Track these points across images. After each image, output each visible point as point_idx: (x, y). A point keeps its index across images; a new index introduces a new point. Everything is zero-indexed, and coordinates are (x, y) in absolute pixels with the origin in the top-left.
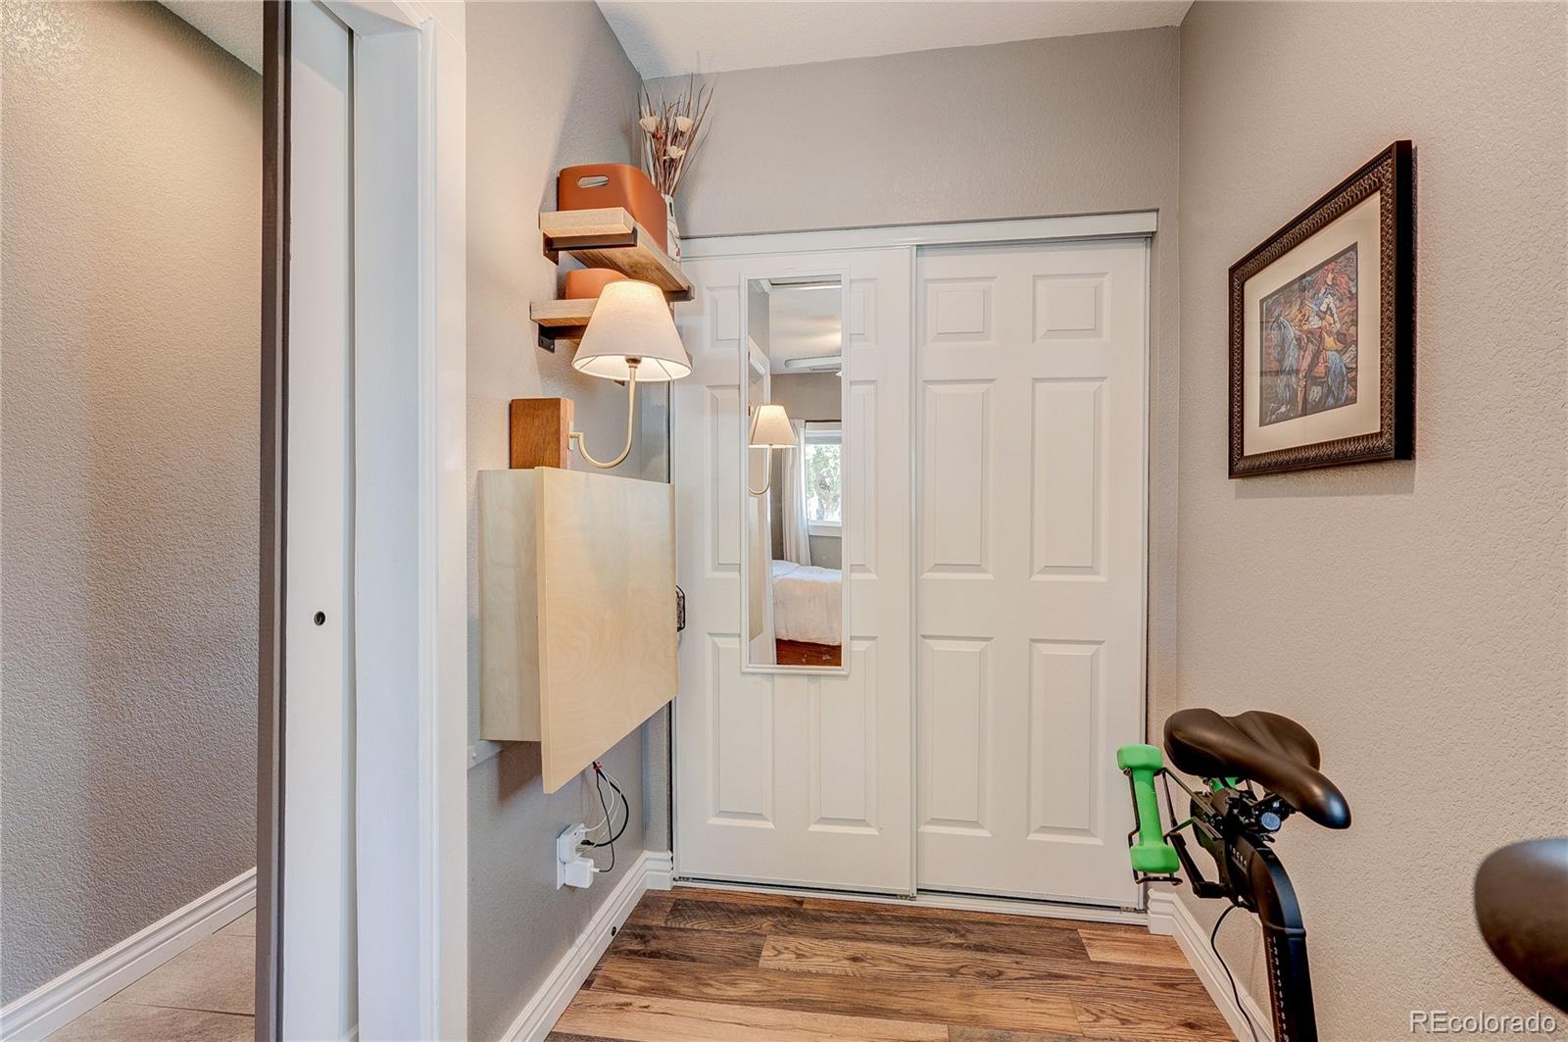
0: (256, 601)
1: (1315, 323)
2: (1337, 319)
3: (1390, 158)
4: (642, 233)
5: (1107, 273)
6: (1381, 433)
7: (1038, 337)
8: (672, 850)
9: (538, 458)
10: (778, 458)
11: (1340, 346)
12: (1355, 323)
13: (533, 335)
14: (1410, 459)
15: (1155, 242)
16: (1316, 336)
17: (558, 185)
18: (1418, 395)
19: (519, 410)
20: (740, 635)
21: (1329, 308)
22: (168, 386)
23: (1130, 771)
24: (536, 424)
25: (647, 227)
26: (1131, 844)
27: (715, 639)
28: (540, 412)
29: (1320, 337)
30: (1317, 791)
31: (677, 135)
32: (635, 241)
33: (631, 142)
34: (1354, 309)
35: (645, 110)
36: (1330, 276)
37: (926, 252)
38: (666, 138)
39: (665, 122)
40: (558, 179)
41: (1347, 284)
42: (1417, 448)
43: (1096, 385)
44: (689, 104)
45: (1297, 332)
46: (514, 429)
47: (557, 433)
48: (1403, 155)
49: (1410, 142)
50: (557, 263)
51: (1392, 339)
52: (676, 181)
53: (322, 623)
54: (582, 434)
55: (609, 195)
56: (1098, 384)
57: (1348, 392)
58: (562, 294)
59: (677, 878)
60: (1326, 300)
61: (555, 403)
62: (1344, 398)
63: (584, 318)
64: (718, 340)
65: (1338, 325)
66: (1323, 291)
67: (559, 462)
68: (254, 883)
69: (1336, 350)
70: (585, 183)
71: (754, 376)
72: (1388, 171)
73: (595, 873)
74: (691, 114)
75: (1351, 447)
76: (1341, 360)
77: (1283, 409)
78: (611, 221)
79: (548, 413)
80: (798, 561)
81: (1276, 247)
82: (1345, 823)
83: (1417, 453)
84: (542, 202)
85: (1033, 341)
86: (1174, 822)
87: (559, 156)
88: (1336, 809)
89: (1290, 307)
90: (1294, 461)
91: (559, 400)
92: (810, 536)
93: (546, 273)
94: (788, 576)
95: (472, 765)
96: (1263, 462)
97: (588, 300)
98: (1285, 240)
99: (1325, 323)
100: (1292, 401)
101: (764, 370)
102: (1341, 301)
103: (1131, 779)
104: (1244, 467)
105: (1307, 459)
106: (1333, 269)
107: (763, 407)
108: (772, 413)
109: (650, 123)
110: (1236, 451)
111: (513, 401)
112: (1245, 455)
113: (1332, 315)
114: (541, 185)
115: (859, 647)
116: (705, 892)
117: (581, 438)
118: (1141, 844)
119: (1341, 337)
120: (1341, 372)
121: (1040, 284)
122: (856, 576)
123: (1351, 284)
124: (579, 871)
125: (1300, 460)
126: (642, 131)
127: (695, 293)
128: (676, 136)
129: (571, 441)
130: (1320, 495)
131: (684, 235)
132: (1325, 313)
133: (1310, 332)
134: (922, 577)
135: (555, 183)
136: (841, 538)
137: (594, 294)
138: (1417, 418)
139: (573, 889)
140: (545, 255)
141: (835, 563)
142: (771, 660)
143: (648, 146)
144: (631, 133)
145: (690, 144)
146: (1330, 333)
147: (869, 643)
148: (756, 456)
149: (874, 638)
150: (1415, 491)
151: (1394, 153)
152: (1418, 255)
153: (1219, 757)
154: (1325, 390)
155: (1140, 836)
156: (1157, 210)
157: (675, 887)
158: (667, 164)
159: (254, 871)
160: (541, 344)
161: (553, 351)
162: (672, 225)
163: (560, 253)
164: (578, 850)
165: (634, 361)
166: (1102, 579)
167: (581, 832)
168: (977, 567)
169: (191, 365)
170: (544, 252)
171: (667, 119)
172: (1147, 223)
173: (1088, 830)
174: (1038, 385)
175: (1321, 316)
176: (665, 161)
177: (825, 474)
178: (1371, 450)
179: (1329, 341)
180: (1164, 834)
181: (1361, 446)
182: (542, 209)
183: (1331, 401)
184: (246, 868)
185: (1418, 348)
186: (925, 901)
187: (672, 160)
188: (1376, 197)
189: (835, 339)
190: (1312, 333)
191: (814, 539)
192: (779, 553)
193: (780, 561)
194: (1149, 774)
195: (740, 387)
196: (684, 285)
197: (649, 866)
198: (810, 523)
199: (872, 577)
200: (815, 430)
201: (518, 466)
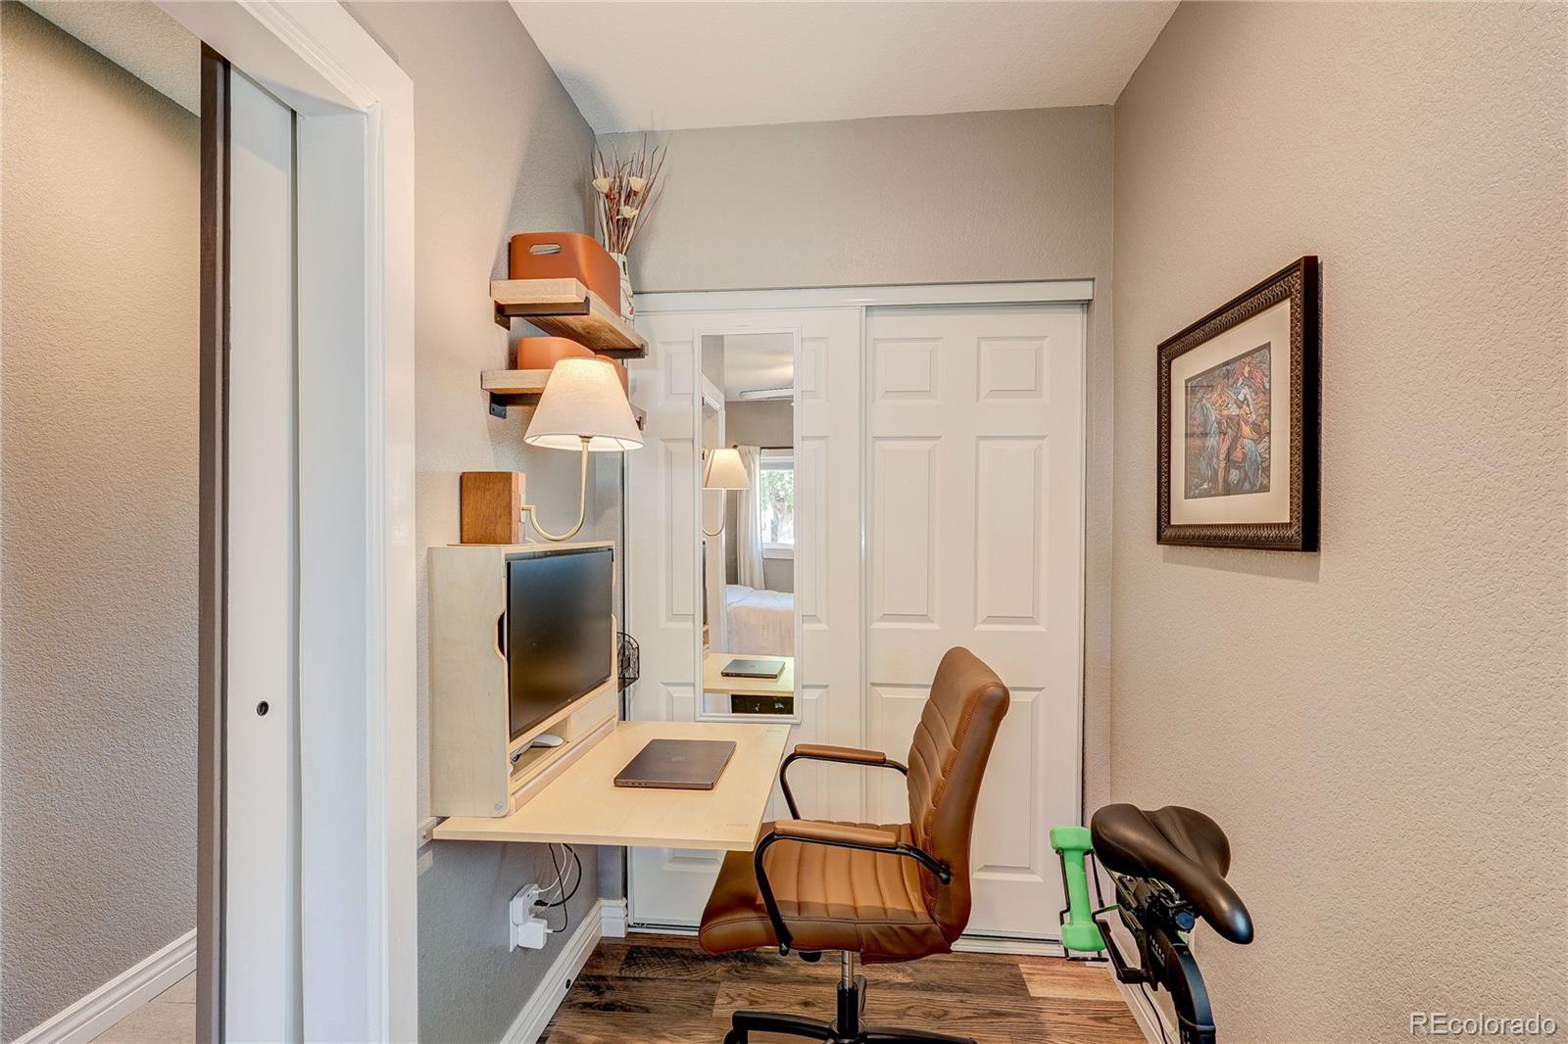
0: (195, 658)
1: (1234, 410)
2: (1252, 410)
3: (1299, 270)
4: (594, 298)
5: (1046, 337)
6: (1291, 523)
7: (982, 396)
8: (626, 896)
9: (488, 531)
10: (733, 496)
11: (1256, 436)
12: (1269, 416)
13: (484, 403)
14: (1316, 551)
15: (1091, 307)
16: (1235, 422)
17: (509, 251)
18: (1322, 492)
19: (468, 483)
20: (694, 683)
21: (1245, 399)
22: (99, 441)
23: (1060, 851)
24: (488, 497)
25: (599, 292)
26: (1062, 922)
27: (670, 688)
28: (491, 485)
29: (1238, 424)
30: (1224, 905)
31: (631, 194)
32: (588, 309)
33: (584, 199)
34: (1267, 403)
35: (599, 171)
36: (1247, 369)
37: (876, 312)
38: (620, 197)
39: (618, 180)
40: (510, 244)
41: (1262, 379)
42: (1322, 541)
43: (1036, 443)
44: (643, 162)
45: (1218, 416)
46: (465, 502)
47: (509, 506)
48: (1310, 268)
49: (1316, 258)
50: (509, 329)
51: (1300, 438)
52: (629, 240)
53: (264, 713)
54: (533, 506)
55: (560, 264)
56: (1039, 442)
57: (1261, 479)
58: (514, 363)
59: (632, 924)
60: (1243, 391)
61: (506, 478)
62: (1258, 484)
63: (538, 389)
64: (672, 394)
65: (1254, 417)
66: (1241, 381)
67: (510, 538)
68: (194, 945)
69: (1252, 440)
70: (537, 250)
71: (708, 411)
72: (1297, 282)
73: (548, 934)
74: (644, 175)
75: (1265, 533)
76: (1257, 450)
77: (1205, 486)
78: (563, 290)
79: (500, 486)
80: (752, 585)
81: (1198, 333)
82: (1247, 939)
83: (1322, 546)
84: (494, 269)
85: (978, 401)
86: (1101, 903)
87: (510, 221)
88: (1240, 924)
89: (1212, 391)
90: (1215, 537)
91: (511, 473)
92: (764, 560)
93: (499, 339)
94: (740, 604)
95: (422, 845)
96: (1188, 533)
97: (543, 371)
98: (1207, 328)
99: (1242, 412)
100: (1214, 479)
101: (718, 404)
102: (1256, 394)
103: (1062, 859)
104: (1170, 534)
105: (1227, 537)
106: (1249, 363)
107: (717, 451)
108: (726, 457)
109: (603, 184)
110: (1164, 519)
111: (464, 473)
112: (1172, 523)
113: (1248, 406)
114: (493, 251)
115: (810, 695)
116: (660, 937)
117: (533, 512)
118: (1071, 924)
119: (1256, 427)
120: (1256, 460)
121: (984, 346)
122: (807, 626)
123: (1266, 380)
124: (530, 933)
125: (1220, 538)
126: (595, 192)
127: (649, 350)
128: (628, 196)
129: (523, 513)
130: (1238, 571)
131: (637, 290)
132: (1243, 402)
133: (1229, 418)
134: (872, 627)
135: (506, 248)
136: (793, 560)
137: (547, 364)
138: (1322, 514)
139: (526, 949)
140: (496, 322)
141: (788, 588)
142: (726, 710)
143: (602, 205)
144: (584, 190)
145: (644, 202)
146: (1246, 422)
147: (820, 691)
148: (709, 498)
149: (825, 687)
150: (1321, 581)
151: (1302, 267)
152: (1323, 363)
153: (1140, 859)
154: (1243, 475)
155: (1071, 917)
156: (1093, 280)
157: (629, 934)
158: (620, 223)
159: (193, 932)
160: (492, 412)
161: (504, 417)
162: (625, 285)
163: (512, 318)
164: (531, 911)
165: (586, 438)
166: (1040, 628)
167: (535, 892)
168: (924, 618)
169: (123, 419)
170: (496, 318)
171: (621, 178)
172: (1084, 291)
173: (1029, 868)
174: (982, 443)
175: (1240, 404)
176: (618, 220)
177: (779, 488)
178: (1282, 539)
179: (1246, 430)
180: (1092, 911)
181: (1273, 533)
182: (494, 277)
183: (1247, 486)
184: (185, 931)
185: (1323, 448)
187: (625, 219)
188: (1287, 303)
189: (788, 372)
190: (1231, 420)
191: (767, 562)
192: (733, 578)
193: (735, 586)
194: (1079, 855)
195: (693, 440)
196: (637, 344)
197: (603, 913)
198: (764, 547)
199: (823, 627)
200: (769, 457)
201: (469, 542)
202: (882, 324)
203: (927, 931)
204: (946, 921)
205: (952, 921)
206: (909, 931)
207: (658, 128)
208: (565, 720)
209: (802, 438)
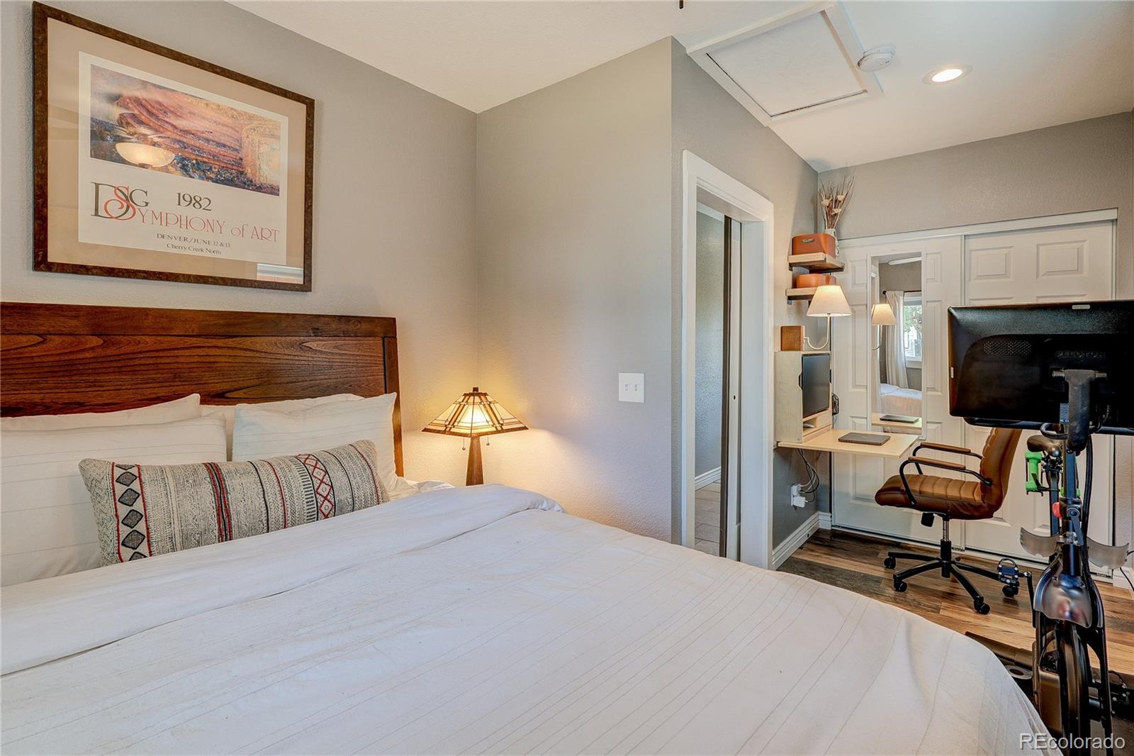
4: (828, 256)
5: (1086, 240)
7: (1040, 275)
8: (831, 512)
9: (795, 346)
10: (885, 328)
15: (1118, 222)
17: (793, 243)
19: (783, 330)
20: (867, 418)
23: (1028, 459)
24: (792, 334)
27: (854, 419)
28: (793, 330)
31: (838, 203)
32: (825, 260)
37: (971, 237)
38: (833, 204)
40: (793, 240)
44: (843, 186)
46: (782, 337)
47: (800, 337)
50: (793, 272)
52: (836, 222)
53: (735, 399)
54: (808, 338)
58: (795, 285)
59: (834, 526)
61: (799, 328)
63: (811, 295)
64: (855, 284)
67: (801, 348)
70: (804, 241)
73: (805, 508)
74: (844, 192)
78: (817, 257)
79: (797, 331)
80: (898, 385)
84: (788, 250)
85: (1037, 278)
87: (792, 231)
91: (800, 326)
92: (907, 368)
93: (790, 277)
97: (811, 289)
108: (882, 309)
109: (826, 203)
111: (781, 327)
115: (931, 427)
117: (808, 340)
121: (1041, 248)
122: (929, 393)
127: (845, 266)
129: (804, 340)
137: (810, 285)
139: (798, 508)
140: (790, 270)
141: (918, 386)
143: (824, 210)
147: (937, 425)
149: (940, 423)
156: (1118, 208)
157: (832, 530)
158: (833, 216)
159: (720, 467)
160: (789, 303)
161: (792, 305)
162: (837, 245)
163: (794, 268)
164: (800, 493)
165: (829, 314)
167: (800, 487)
170: (789, 268)
172: (1111, 215)
182: (789, 255)
184: (719, 466)
186: (967, 553)
187: (835, 214)
191: (909, 370)
192: (884, 380)
193: (885, 384)
194: (1036, 461)
195: (866, 305)
196: (840, 266)
197: (820, 517)
198: (907, 359)
199: (940, 394)
200: (909, 297)
201: (785, 350)
202: (973, 243)
203: (981, 506)
204: (990, 503)
205: (993, 503)
206: (972, 505)
207: (848, 166)
208: (815, 418)
209: (927, 302)
